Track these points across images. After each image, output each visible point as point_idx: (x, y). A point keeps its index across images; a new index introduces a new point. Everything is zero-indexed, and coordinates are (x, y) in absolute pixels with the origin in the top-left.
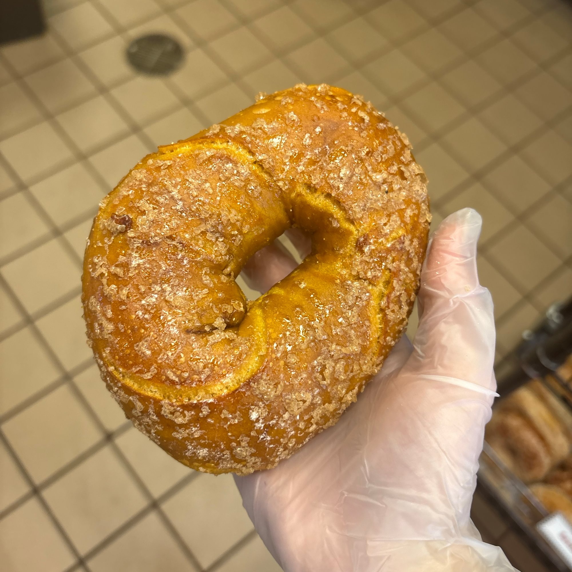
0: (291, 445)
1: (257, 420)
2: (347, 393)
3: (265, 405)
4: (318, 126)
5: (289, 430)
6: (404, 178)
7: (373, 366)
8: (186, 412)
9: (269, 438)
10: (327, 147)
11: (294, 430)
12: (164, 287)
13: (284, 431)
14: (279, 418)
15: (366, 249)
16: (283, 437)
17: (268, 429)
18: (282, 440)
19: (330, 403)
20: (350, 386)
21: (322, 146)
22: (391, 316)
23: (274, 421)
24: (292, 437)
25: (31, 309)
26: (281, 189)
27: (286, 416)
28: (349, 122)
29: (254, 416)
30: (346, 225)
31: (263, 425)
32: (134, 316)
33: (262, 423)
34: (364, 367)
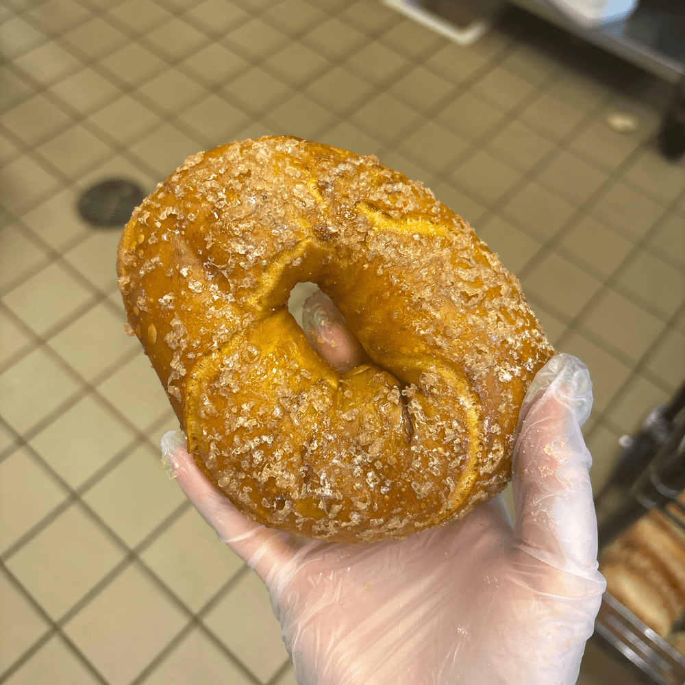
0: (538, 334)
1: (512, 373)
2: (490, 266)
3: (497, 364)
4: (179, 273)
5: (524, 337)
6: (248, 174)
7: (463, 233)
8: (494, 449)
9: (530, 360)
10: (205, 264)
11: (524, 330)
12: (357, 463)
13: (524, 342)
14: (512, 349)
15: (333, 230)
16: (530, 344)
17: (521, 361)
18: (532, 345)
19: (500, 288)
20: (483, 263)
21: (204, 270)
22: (410, 207)
23: (515, 354)
24: (530, 332)
26: (252, 322)
27: (510, 340)
28: (175, 233)
29: (508, 377)
30: (300, 250)
31: (518, 367)
32: (386, 497)
33: (515, 368)
34: (465, 244)
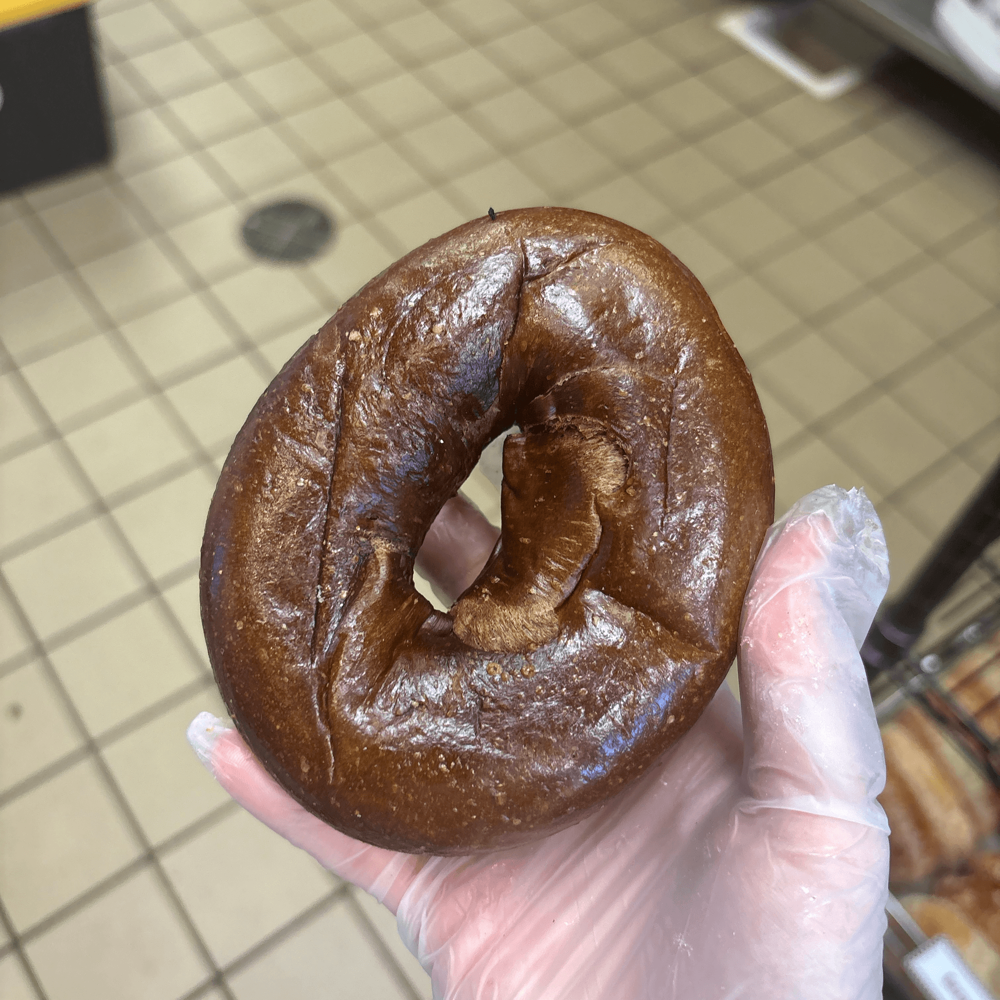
25: (44, 631)
